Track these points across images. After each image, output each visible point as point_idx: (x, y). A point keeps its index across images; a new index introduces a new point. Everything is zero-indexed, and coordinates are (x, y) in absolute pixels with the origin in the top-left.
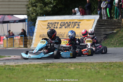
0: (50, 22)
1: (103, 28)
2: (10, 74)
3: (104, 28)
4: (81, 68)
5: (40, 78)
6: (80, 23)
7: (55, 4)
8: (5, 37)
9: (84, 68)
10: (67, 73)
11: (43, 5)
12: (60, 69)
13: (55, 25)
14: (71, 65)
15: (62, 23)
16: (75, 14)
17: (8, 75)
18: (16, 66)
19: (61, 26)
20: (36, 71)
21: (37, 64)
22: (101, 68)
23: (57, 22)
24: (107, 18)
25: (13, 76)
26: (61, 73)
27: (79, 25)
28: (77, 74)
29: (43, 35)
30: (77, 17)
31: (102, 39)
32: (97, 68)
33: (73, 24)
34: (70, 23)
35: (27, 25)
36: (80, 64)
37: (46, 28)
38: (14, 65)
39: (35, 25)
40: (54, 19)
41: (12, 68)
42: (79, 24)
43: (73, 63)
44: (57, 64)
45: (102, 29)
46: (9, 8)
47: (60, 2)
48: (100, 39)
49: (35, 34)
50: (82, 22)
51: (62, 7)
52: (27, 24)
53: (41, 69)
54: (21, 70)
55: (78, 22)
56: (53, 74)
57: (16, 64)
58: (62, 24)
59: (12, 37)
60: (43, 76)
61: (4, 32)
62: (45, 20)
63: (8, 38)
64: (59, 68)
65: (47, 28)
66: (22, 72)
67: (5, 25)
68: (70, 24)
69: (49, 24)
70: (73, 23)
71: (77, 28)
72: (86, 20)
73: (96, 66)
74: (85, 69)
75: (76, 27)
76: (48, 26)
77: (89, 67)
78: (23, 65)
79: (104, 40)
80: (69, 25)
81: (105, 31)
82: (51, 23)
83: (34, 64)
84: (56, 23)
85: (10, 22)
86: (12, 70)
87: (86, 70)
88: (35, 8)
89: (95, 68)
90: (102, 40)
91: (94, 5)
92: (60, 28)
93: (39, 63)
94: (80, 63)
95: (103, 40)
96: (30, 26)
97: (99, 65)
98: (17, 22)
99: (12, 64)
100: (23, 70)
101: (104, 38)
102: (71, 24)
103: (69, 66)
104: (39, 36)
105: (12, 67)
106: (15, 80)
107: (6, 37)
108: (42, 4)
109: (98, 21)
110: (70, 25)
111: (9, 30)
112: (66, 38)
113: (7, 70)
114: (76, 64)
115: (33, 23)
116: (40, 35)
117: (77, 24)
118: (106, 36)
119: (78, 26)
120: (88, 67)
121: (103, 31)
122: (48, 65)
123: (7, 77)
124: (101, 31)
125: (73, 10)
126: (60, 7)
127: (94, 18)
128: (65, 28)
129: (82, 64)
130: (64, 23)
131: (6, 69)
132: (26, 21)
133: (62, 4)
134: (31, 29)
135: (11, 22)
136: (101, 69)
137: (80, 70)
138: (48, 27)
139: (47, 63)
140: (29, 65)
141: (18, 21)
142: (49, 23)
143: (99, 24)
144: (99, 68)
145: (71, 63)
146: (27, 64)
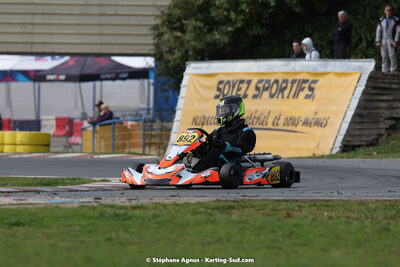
0: (225, 79)
1: (385, 98)
2: (117, 231)
3: (388, 100)
4: (330, 218)
5: (209, 243)
6: (315, 82)
7: (239, 25)
8: (86, 124)
9: (339, 217)
10: (292, 232)
11: (205, 25)
12: (270, 218)
13: (239, 89)
14: (299, 206)
15: (260, 81)
16: (301, 55)
17: (113, 235)
18: (134, 208)
19: (257, 93)
20: (197, 224)
21: (196, 204)
22: (392, 218)
23: (246, 78)
24: (396, 70)
25: (128, 236)
26: (274, 232)
27: (311, 89)
28: (322, 235)
29: (204, 117)
30: (308, 66)
31: (383, 131)
32: (380, 218)
33: (295, 85)
34: (285, 81)
35: (152, 88)
36: (326, 206)
37: (213, 96)
38: (127, 204)
39: (177, 89)
40: (237, 71)
41: (125, 214)
42: (312, 86)
43: (305, 201)
44: (255, 204)
45: (384, 101)
46: (101, 35)
47: (256, 17)
48: (375, 132)
49: (178, 114)
50: (322, 81)
51: (260, 33)
52: (153, 84)
53: (212, 218)
54: (150, 220)
55: (311, 78)
56: (248, 232)
57: (134, 203)
58: (261, 86)
59: (110, 124)
60: (220, 240)
61: (83, 108)
62: (211, 71)
63: (98, 127)
64: (264, 215)
65: (217, 97)
66: (156, 226)
67: (87, 86)
68: (284, 85)
69: (221, 86)
70: (294, 82)
71: (308, 97)
72: (336, 74)
73: (375, 211)
74: (343, 219)
75: (302, 95)
76: (219, 89)
77: (354, 215)
78: (156, 206)
79: (389, 135)
80: (283, 90)
81: (391, 108)
82: (228, 82)
83: (188, 204)
84: (242, 82)
85: (102, 76)
86: (125, 219)
87: (346, 222)
88: (179, 34)
89: (372, 218)
90: (380, 135)
91: (358, 31)
92: (255, 97)
93: (201, 199)
94: (326, 201)
95: (384, 137)
96: (163, 91)
97: (385, 209)
98: (123, 79)
99: (121, 201)
100: (158, 220)
101: (387, 129)
102: (289, 85)
103: (293, 210)
104: (191, 120)
105: (122, 211)
106: (135, 248)
107: (89, 123)
108: (202, 21)
109: (371, 78)
110: (285, 88)
111: (97, 103)
112: (272, 127)
113: (108, 219)
114: (315, 205)
115: (172, 80)
116: (194, 119)
117: (307, 85)
118: (393, 122)
119: (310, 93)
120: (350, 214)
121: (384, 108)
122: (231, 207)
123: (110, 239)
124: (378, 108)
125: (295, 44)
126: (256, 32)
127: (360, 68)
128: (272, 96)
129: (333, 206)
130: (268, 81)
131: (107, 216)
132: (152, 75)
133: (262, 26)
134: (167, 99)
135: (107, 79)
136: (391, 221)
137: (331, 222)
138: (218, 93)
139: (226, 201)
140: (171, 204)
141: (125, 75)
142: (221, 82)
143: (375, 88)
144: (385, 218)
145: (297, 201)
146: (167, 202)
